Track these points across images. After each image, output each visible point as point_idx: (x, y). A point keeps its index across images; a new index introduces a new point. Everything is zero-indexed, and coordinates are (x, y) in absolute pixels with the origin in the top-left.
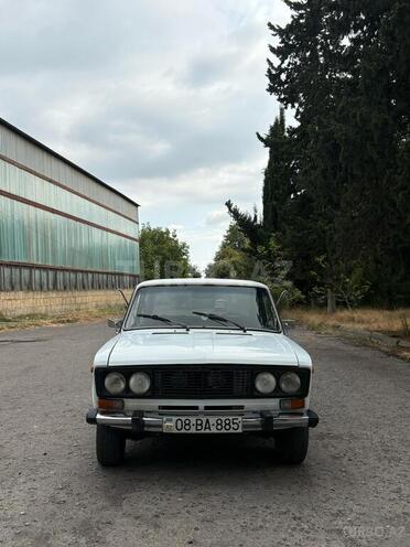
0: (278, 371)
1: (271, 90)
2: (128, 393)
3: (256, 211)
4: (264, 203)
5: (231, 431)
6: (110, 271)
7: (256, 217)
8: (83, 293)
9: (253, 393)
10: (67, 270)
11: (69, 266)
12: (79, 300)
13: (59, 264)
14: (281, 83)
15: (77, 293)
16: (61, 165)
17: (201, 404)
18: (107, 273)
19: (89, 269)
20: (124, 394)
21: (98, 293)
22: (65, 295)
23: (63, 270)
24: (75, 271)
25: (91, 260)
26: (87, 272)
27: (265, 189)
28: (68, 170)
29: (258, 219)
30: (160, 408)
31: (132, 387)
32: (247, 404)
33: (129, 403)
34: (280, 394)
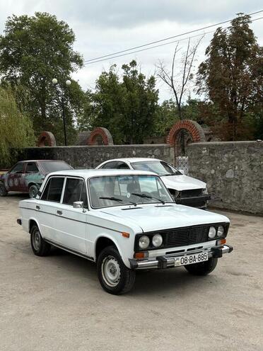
0: (216, 225)
2: (151, 247)
5: (204, 260)
9: (208, 239)
17: (186, 248)
30: (167, 253)
31: (154, 243)
32: (205, 245)
33: (152, 253)
34: (216, 238)
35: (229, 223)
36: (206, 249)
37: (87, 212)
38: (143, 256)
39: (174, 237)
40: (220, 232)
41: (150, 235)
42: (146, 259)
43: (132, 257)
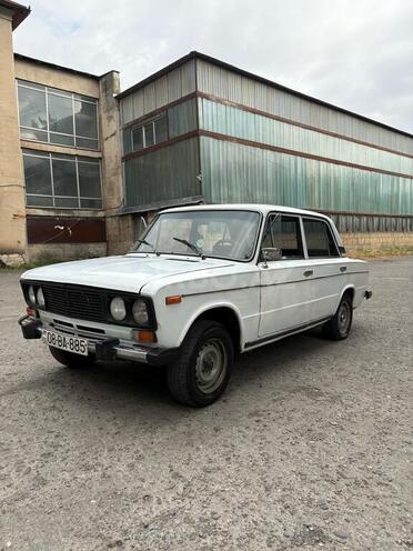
5: (79, 352)
6: (400, 214)
8: (367, 235)
10: (350, 214)
11: (352, 211)
12: (361, 241)
13: (342, 209)
15: (359, 235)
16: (348, 119)
17: (75, 322)
18: (397, 217)
19: (375, 213)
21: (384, 235)
22: (347, 236)
23: (345, 214)
24: (359, 216)
25: (378, 204)
26: (373, 216)
28: (355, 122)
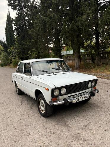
0: (91, 81)
1: (9, 5)
2: (60, 94)
3: (4, 39)
4: (6, 37)
5: (87, 98)
7: (4, 41)
9: (88, 88)
14: (12, 4)
20: (60, 95)
27: (6, 33)
29: (5, 42)
30: (68, 97)
31: (62, 92)
32: (86, 91)
33: (61, 97)
34: (92, 87)
35: (97, 80)
36: (87, 93)
37: (32, 78)
38: (56, 100)
39: (72, 88)
40: (93, 84)
41: (60, 89)
42: (58, 101)
43: (50, 100)
